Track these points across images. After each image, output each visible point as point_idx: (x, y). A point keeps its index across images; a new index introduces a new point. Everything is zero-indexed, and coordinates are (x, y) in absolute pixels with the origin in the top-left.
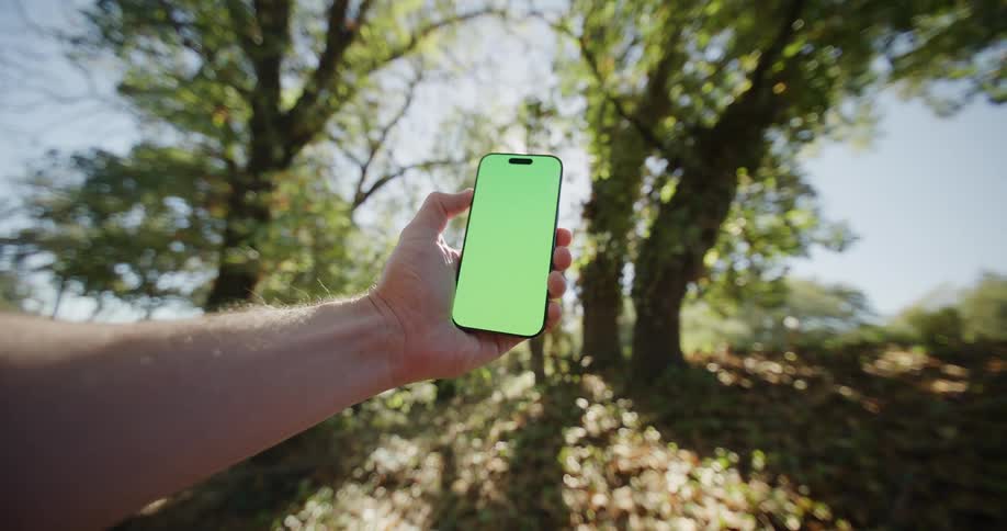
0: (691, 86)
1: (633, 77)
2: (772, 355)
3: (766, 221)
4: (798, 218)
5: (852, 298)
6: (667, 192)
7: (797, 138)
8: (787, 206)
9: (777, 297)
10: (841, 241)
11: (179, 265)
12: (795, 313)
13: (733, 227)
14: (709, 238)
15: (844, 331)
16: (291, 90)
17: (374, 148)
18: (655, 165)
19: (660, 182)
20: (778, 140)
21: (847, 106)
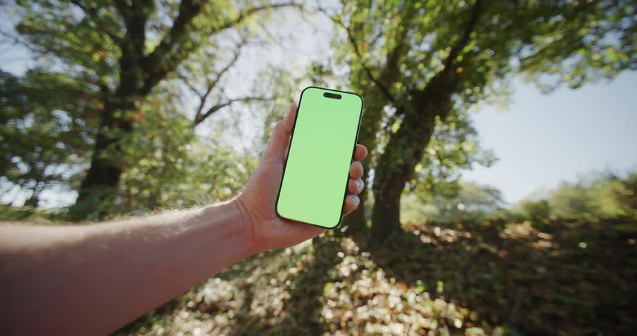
0: (412, 65)
1: (378, 56)
2: (451, 226)
3: (450, 147)
4: (467, 146)
5: (494, 193)
6: (395, 127)
7: (469, 101)
8: (461, 139)
9: (454, 191)
10: (489, 161)
11: (61, 158)
12: (463, 202)
13: (431, 150)
14: (418, 156)
15: (490, 212)
16: (152, 41)
17: (211, 86)
18: (389, 110)
19: (392, 121)
20: (457, 100)
21: (496, 84)
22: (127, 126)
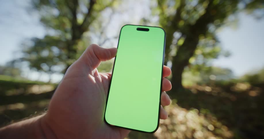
0: (188, 12)
1: (171, 11)
4: (217, 48)
5: (229, 71)
6: (181, 42)
7: (218, 26)
10: (228, 55)
11: (55, 64)
13: (198, 52)
14: (192, 54)
16: (80, 19)
19: (178, 40)
20: (211, 28)
22: (75, 51)
